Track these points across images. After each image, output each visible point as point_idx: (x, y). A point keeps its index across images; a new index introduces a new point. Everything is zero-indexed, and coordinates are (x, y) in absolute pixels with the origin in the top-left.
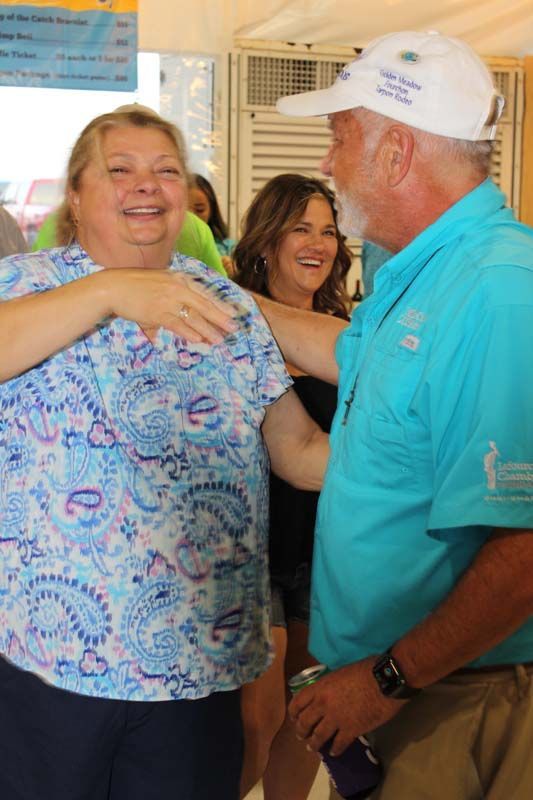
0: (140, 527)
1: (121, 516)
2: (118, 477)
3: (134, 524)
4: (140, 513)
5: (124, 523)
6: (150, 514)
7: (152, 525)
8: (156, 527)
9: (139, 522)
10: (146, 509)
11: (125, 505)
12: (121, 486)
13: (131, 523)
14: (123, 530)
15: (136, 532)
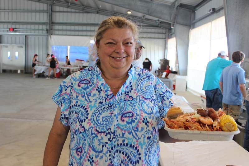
0: (94, 159)
1: (88, 155)
2: (86, 142)
3: (92, 158)
4: (94, 153)
5: (89, 158)
6: (98, 154)
7: (99, 157)
8: (100, 158)
9: (94, 157)
10: (96, 152)
11: (89, 152)
12: (87, 145)
13: (91, 158)
14: (89, 160)
15: (93, 161)
